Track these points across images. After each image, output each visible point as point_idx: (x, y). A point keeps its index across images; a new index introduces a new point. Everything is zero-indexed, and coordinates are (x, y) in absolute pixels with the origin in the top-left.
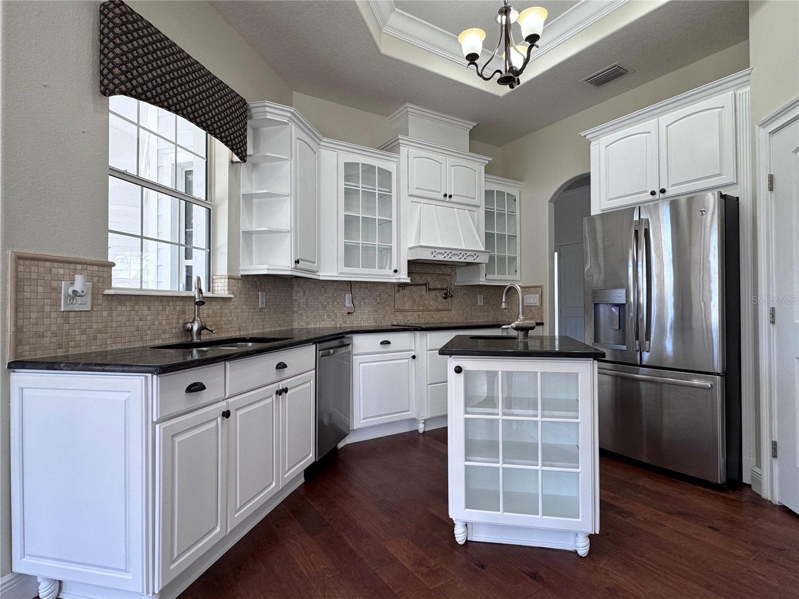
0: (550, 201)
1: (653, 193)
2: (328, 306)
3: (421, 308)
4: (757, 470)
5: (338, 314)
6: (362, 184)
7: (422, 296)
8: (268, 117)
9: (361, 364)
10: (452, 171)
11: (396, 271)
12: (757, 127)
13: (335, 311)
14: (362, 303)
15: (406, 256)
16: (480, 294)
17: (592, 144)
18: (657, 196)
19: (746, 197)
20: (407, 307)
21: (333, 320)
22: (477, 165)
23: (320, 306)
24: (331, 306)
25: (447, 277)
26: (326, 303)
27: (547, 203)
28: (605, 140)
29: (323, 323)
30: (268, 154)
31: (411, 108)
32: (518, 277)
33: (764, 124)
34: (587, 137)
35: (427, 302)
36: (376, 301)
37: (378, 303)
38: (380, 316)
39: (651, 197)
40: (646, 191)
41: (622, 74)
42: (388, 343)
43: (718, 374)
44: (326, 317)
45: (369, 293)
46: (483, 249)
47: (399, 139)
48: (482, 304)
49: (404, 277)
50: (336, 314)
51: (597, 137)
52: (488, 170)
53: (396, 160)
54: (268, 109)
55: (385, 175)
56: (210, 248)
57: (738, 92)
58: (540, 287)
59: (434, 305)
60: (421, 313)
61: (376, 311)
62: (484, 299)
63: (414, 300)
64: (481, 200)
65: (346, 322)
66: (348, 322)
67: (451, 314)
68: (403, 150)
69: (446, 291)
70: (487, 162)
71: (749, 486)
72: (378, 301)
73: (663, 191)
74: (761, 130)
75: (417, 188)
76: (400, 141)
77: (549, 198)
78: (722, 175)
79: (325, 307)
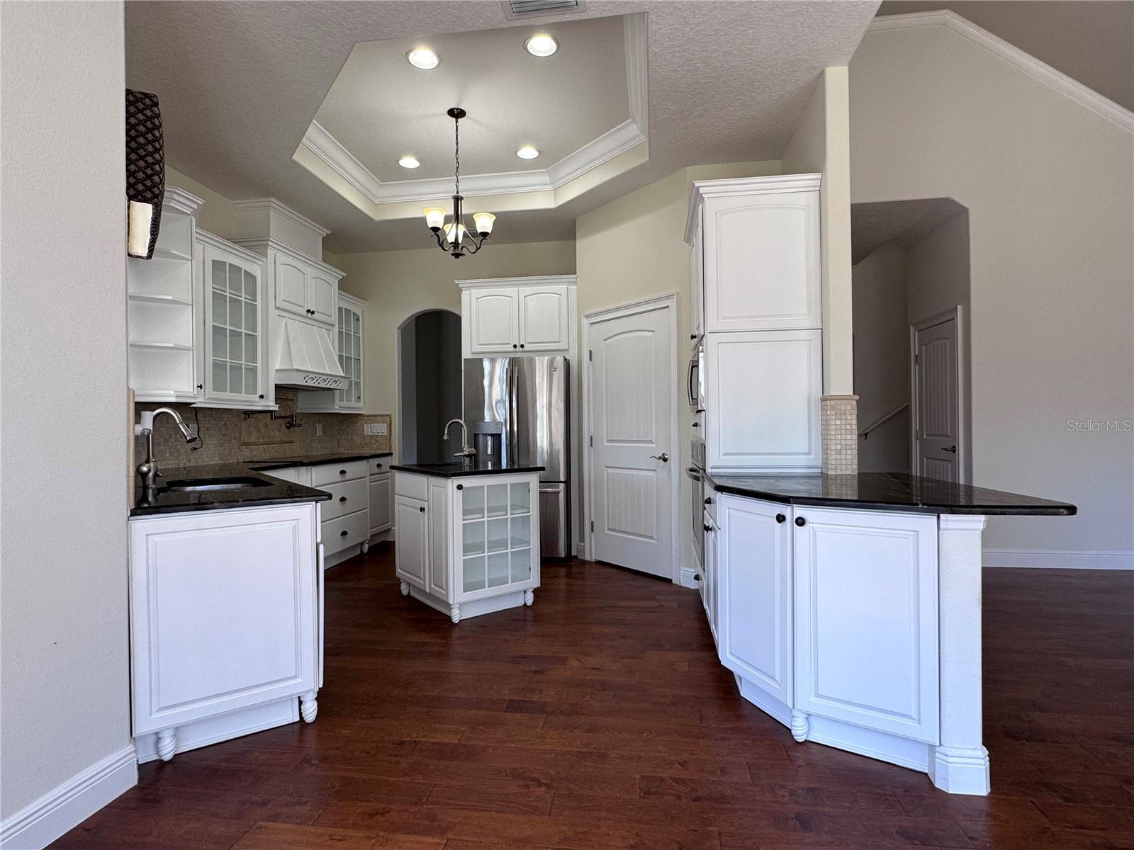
0: (399, 328)
1: (515, 346)
2: (170, 440)
3: (267, 440)
4: (582, 544)
5: (181, 451)
7: (267, 425)
8: (172, 205)
10: (313, 284)
11: (262, 397)
12: (582, 317)
13: (179, 447)
14: (207, 436)
15: (274, 380)
16: (319, 423)
17: (464, 292)
18: (517, 349)
20: (252, 439)
21: (176, 459)
22: (332, 277)
23: (162, 440)
24: (173, 440)
25: (289, 403)
26: (168, 436)
27: (396, 330)
28: (476, 292)
29: (164, 462)
30: (173, 252)
31: (274, 202)
32: (361, 404)
33: (587, 316)
34: (460, 286)
35: (271, 433)
36: (221, 431)
37: (224, 435)
38: (226, 451)
39: (513, 349)
40: (509, 344)
44: (168, 455)
45: (214, 422)
46: (343, 375)
47: (267, 239)
48: (321, 434)
49: (271, 404)
50: (179, 451)
51: (469, 288)
52: (343, 286)
53: (260, 263)
54: (175, 196)
55: (251, 278)
57: (569, 287)
58: (389, 415)
59: (278, 436)
60: (266, 446)
61: (221, 446)
62: (322, 427)
63: (259, 431)
64: (334, 319)
65: (189, 461)
66: (192, 461)
67: (294, 445)
68: (271, 252)
69: (289, 420)
70: (341, 277)
71: (576, 557)
72: (224, 432)
73: (522, 346)
74: (585, 321)
75: (284, 300)
76: (270, 243)
77: (398, 326)
78: (561, 343)
79: (166, 441)
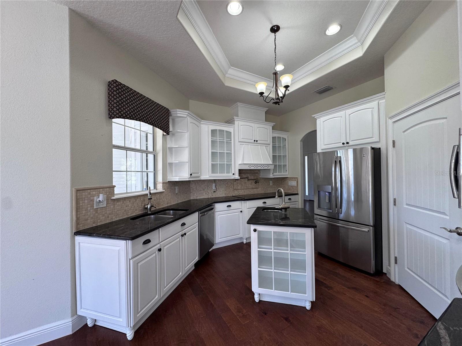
0: (301, 141)
1: (343, 144)
2: (205, 189)
3: (245, 188)
4: (388, 267)
5: (210, 192)
6: (219, 138)
7: (245, 183)
8: (178, 115)
9: (219, 216)
10: (258, 130)
11: (234, 174)
12: (388, 119)
13: (208, 191)
14: (220, 187)
15: (238, 168)
16: (271, 181)
17: (317, 120)
18: (345, 145)
19: (383, 147)
20: (239, 188)
21: (207, 195)
22: (269, 127)
23: (202, 189)
24: (206, 189)
25: (256, 174)
26: (204, 188)
27: (299, 142)
28: (323, 119)
29: (203, 196)
30: (178, 131)
31: (239, 104)
32: (287, 173)
33: (391, 118)
34: (315, 117)
35: (248, 186)
36: (226, 186)
37: (227, 187)
38: (228, 192)
39: (343, 145)
40: (340, 143)
41: (330, 89)
42: (230, 206)
43: (371, 226)
44: (204, 194)
45: (223, 183)
46: (271, 163)
47: (234, 118)
48: (272, 185)
49: (237, 177)
50: (209, 192)
51: (319, 118)
52: (273, 128)
53: (233, 127)
54: (178, 112)
55: (229, 133)
56: (155, 171)
57: (380, 102)
58: (297, 178)
59: (251, 186)
60: (245, 190)
61: (226, 190)
62: (273, 182)
63: (242, 185)
64: (270, 141)
65: (213, 196)
66: (214, 195)
67: (258, 190)
68: (236, 123)
69: (256, 180)
70: (273, 125)
71: (386, 274)
72: (227, 186)
73: (348, 143)
74: (390, 120)
75: (242, 139)
76: (235, 119)
77: (300, 140)
78: (373, 138)
79: (204, 189)
